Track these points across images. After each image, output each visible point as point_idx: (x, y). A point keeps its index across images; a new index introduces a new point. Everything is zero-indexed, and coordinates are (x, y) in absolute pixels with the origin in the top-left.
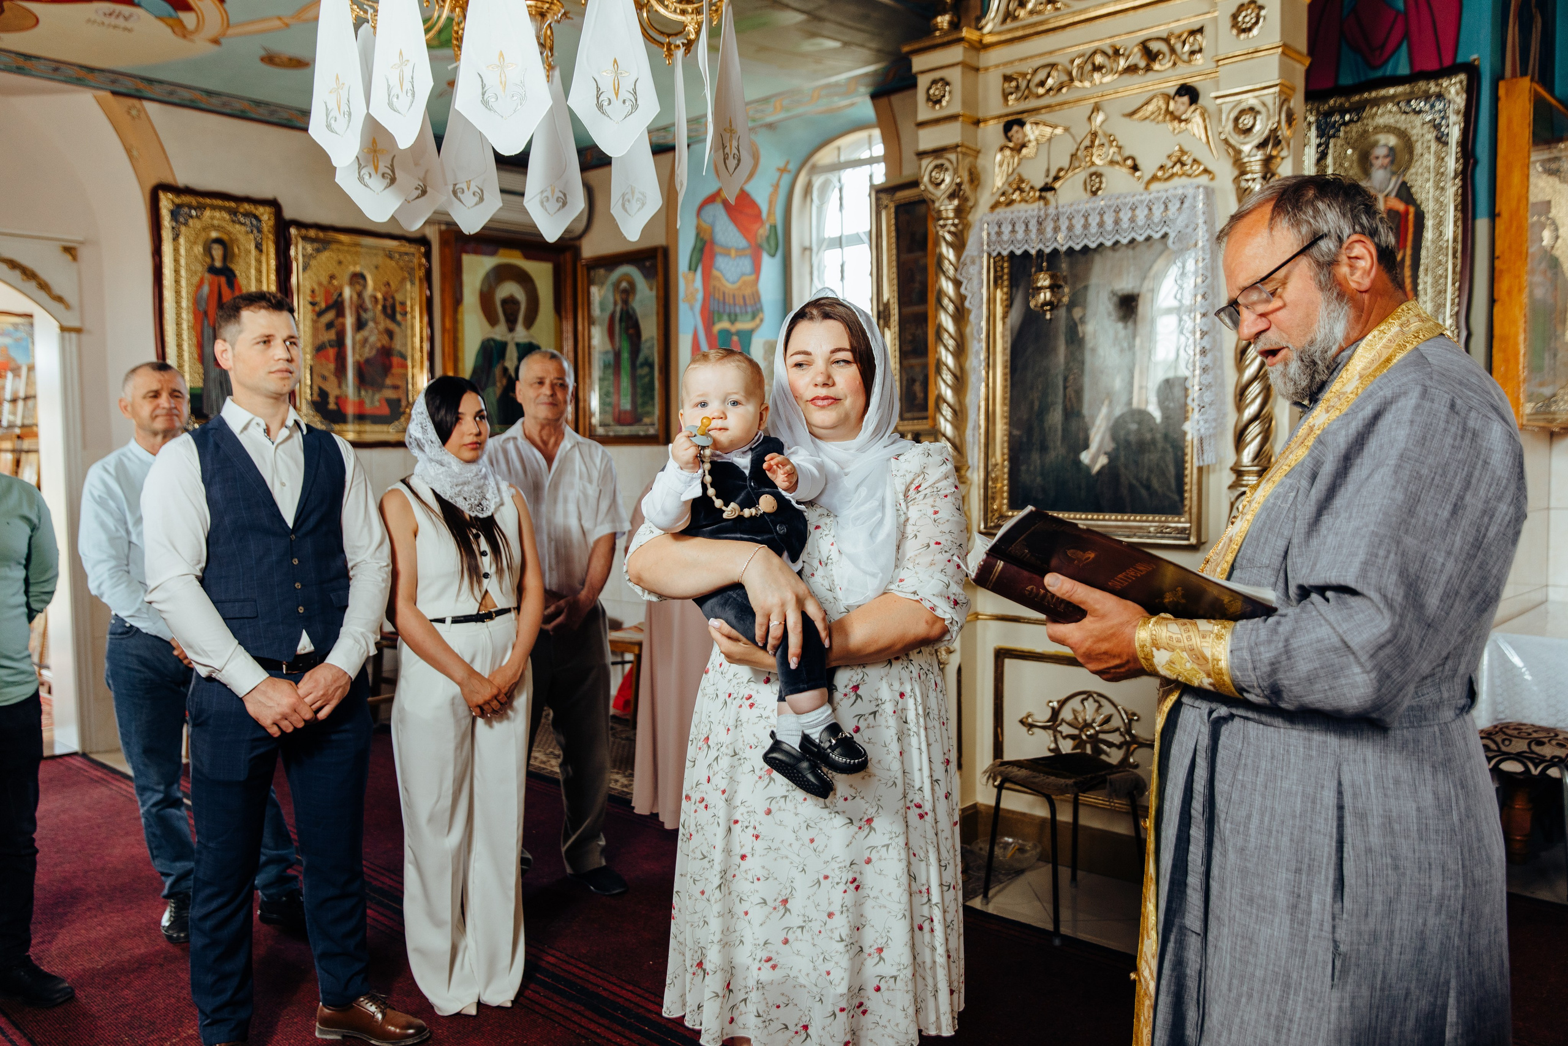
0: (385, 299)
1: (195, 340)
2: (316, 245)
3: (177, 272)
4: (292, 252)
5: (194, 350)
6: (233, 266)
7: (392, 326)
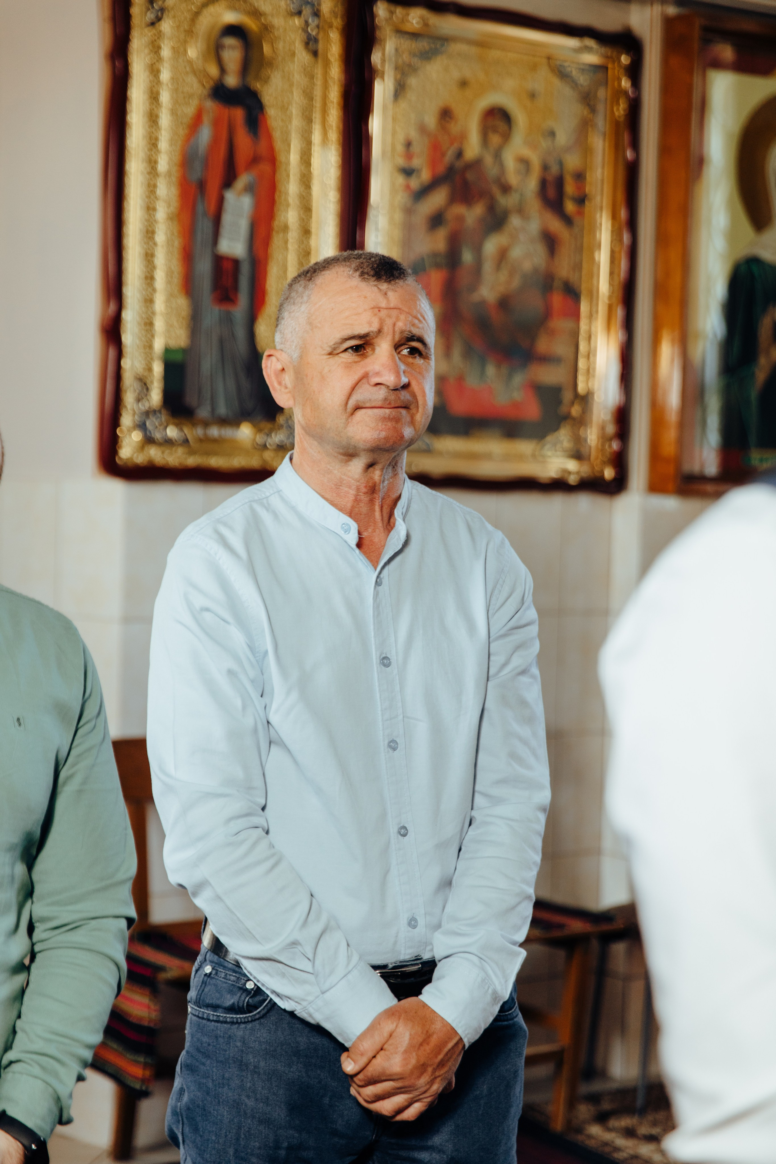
0: (545, 168)
1: (177, 243)
2: (423, 44)
3: (154, 97)
4: (376, 58)
5: (177, 266)
6: (257, 86)
7: (555, 225)
